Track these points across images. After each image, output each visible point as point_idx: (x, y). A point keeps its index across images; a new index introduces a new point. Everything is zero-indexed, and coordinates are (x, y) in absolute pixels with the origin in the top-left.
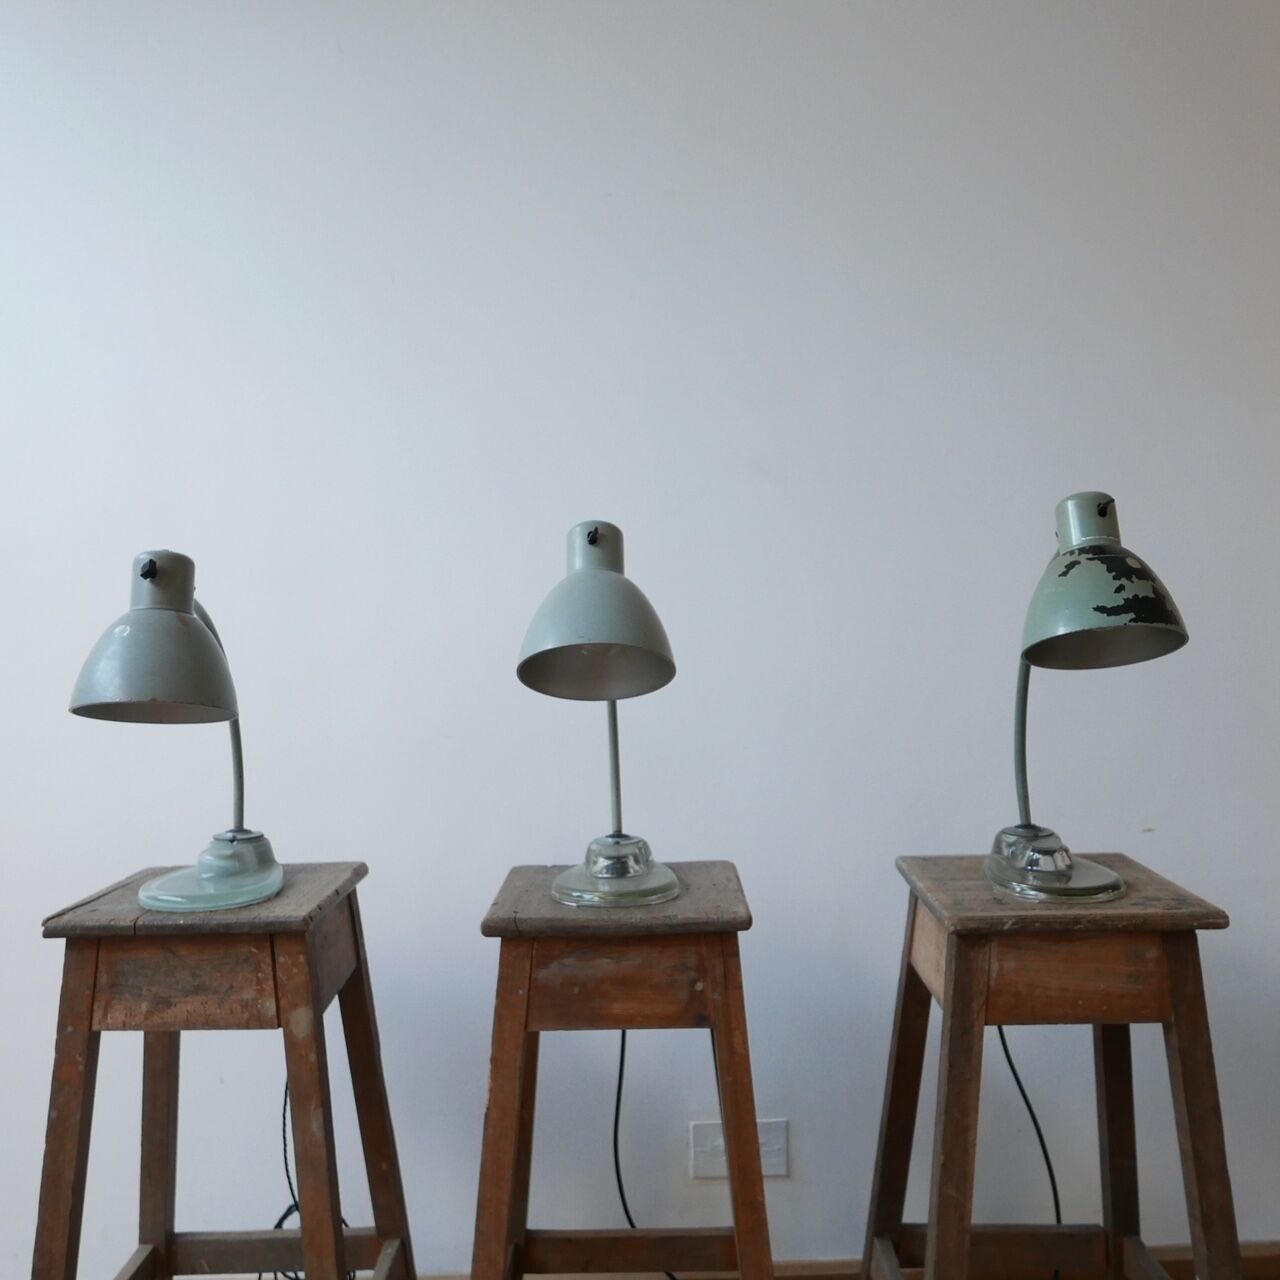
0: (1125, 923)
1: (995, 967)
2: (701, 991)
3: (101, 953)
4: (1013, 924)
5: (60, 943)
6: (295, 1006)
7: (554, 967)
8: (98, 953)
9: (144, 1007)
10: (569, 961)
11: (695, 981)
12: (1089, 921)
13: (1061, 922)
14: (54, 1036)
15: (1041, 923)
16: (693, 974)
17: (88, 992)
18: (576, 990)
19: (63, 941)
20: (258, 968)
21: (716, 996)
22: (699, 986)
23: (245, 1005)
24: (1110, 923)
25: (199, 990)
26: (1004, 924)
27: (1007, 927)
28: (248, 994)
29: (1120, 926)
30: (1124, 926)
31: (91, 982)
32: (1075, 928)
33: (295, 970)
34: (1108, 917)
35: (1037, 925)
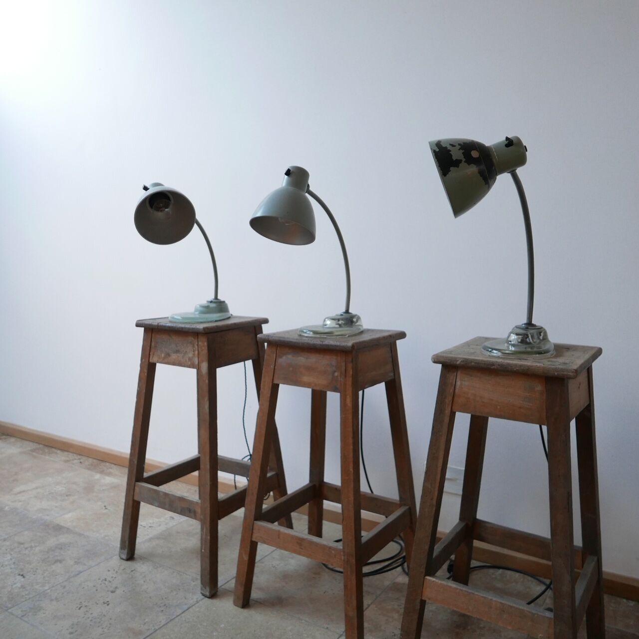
0: (518, 368)
1: (458, 383)
2: (337, 376)
3: (153, 335)
4: (461, 361)
5: (142, 329)
6: (203, 361)
7: (284, 358)
8: (152, 335)
9: (163, 355)
10: (290, 356)
11: (335, 372)
12: (499, 365)
13: (485, 364)
14: (139, 362)
15: (475, 363)
16: (334, 368)
17: (149, 348)
18: (291, 369)
19: (143, 329)
20: (194, 346)
21: (341, 379)
22: (336, 374)
23: (190, 359)
24: (510, 367)
25: (177, 352)
26: (457, 361)
27: (458, 363)
28: (191, 355)
29: (515, 369)
30: (517, 370)
31: (149, 344)
32: (492, 367)
33: (203, 348)
34: (508, 364)
35: (473, 363)
